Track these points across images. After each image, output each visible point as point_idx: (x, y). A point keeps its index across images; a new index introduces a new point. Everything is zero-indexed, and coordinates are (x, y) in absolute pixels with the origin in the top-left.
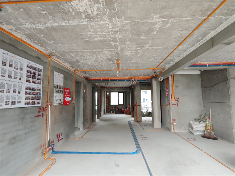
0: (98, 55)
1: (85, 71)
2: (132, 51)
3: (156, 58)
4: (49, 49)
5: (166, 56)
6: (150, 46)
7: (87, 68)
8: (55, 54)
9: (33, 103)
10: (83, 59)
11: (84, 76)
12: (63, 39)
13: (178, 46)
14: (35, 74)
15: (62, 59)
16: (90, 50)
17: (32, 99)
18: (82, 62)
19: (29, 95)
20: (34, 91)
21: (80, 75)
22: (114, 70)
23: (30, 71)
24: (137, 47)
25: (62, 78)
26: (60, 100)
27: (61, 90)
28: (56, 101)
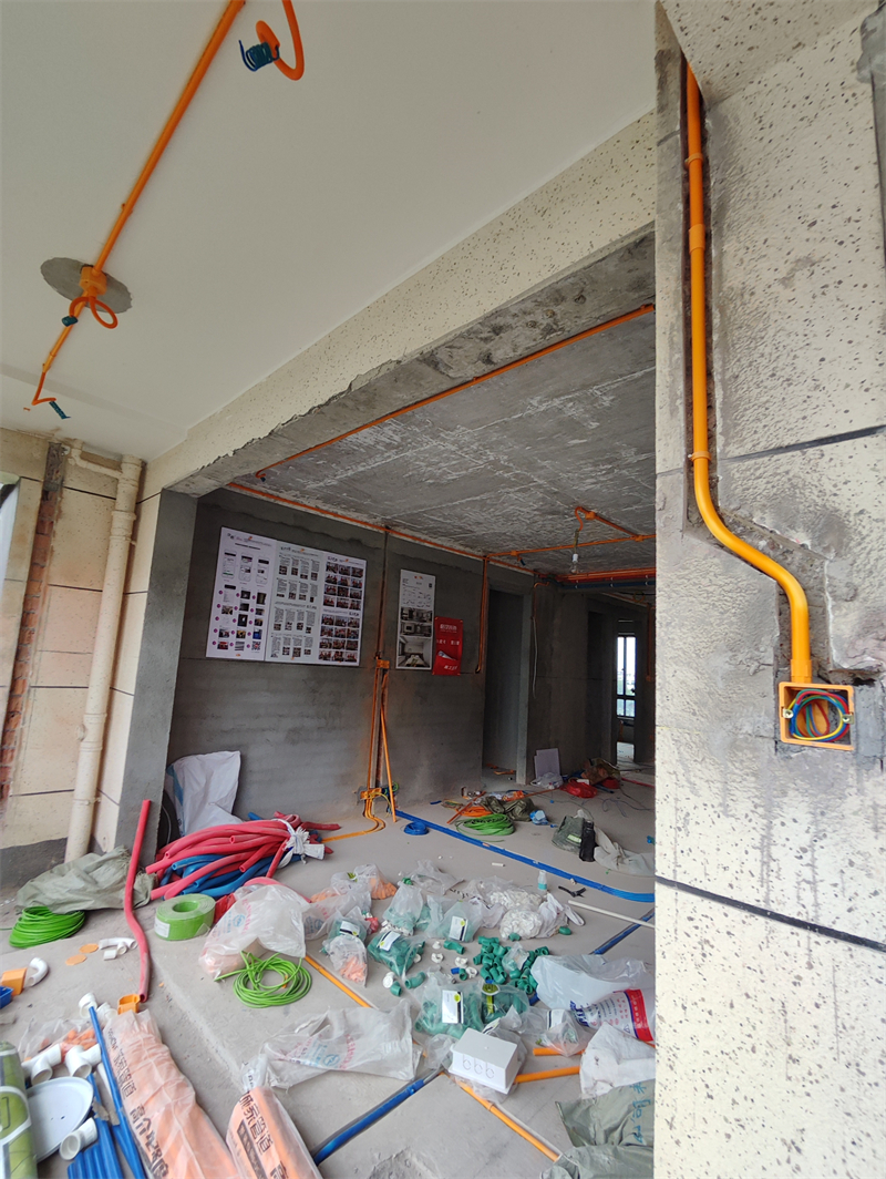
0: (499, 507)
1: (516, 554)
2: (593, 477)
4: (375, 514)
7: (512, 544)
8: (398, 522)
9: (339, 658)
10: (471, 523)
12: (383, 492)
14: (346, 585)
15: (422, 530)
16: (465, 500)
17: (335, 646)
19: (329, 637)
20: (342, 626)
21: (517, 569)
23: (335, 578)
25: (430, 586)
26: (421, 656)
27: (426, 624)
28: (406, 659)
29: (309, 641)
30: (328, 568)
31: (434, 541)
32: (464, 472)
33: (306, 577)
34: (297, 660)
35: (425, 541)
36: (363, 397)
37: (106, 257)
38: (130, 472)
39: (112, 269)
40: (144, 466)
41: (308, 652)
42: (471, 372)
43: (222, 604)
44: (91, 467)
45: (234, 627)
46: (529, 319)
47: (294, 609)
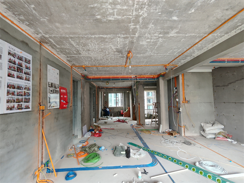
0: (107, 44)
1: (84, 66)
2: (151, 39)
3: (175, 50)
4: (40, 31)
5: (188, 48)
6: (176, 33)
7: (87, 62)
8: (49, 41)
9: (20, 108)
10: (85, 49)
11: (81, 74)
12: (63, 14)
13: (209, 34)
14: (22, 66)
15: (58, 48)
16: (98, 36)
17: (17, 101)
18: (84, 54)
19: (13, 96)
20: (21, 89)
21: (78, 72)
22: (120, 66)
23: (14, 61)
24: (160, 34)
25: (58, 74)
26: (56, 102)
27: (57, 89)
28: (51, 104)
30: (9, 53)
31: (58, 55)
35: (55, 54)
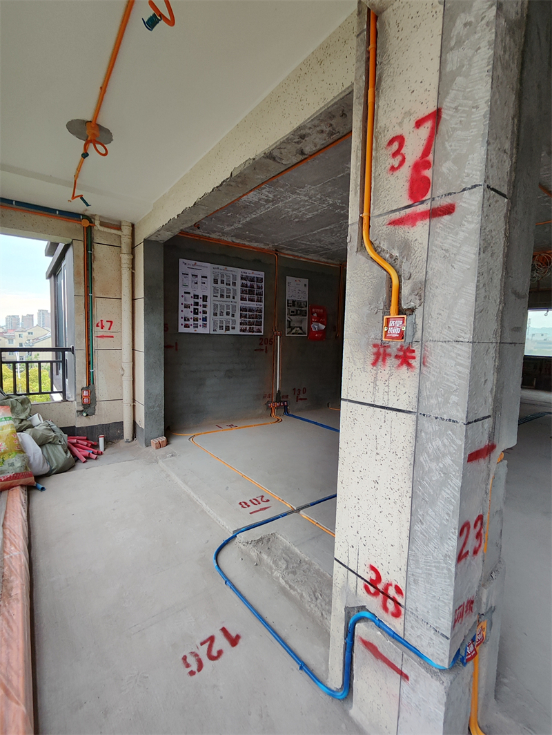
4: (268, 243)
8: (283, 247)
9: (251, 330)
12: (270, 229)
14: (253, 288)
15: (298, 250)
17: (249, 324)
19: (245, 319)
20: (252, 312)
23: (246, 284)
25: (305, 285)
26: (301, 328)
27: (303, 309)
28: (292, 330)
29: (234, 322)
30: (242, 278)
31: (307, 257)
32: (316, 213)
33: (229, 285)
34: (228, 333)
35: (301, 257)
36: (239, 180)
37: (97, 117)
38: (126, 231)
39: (101, 121)
40: (133, 226)
41: (234, 328)
42: (295, 160)
43: (184, 303)
44: (106, 230)
45: (192, 315)
46: (318, 129)
47: (224, 304)
